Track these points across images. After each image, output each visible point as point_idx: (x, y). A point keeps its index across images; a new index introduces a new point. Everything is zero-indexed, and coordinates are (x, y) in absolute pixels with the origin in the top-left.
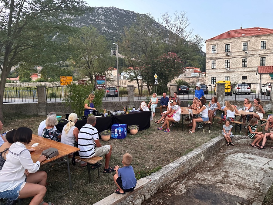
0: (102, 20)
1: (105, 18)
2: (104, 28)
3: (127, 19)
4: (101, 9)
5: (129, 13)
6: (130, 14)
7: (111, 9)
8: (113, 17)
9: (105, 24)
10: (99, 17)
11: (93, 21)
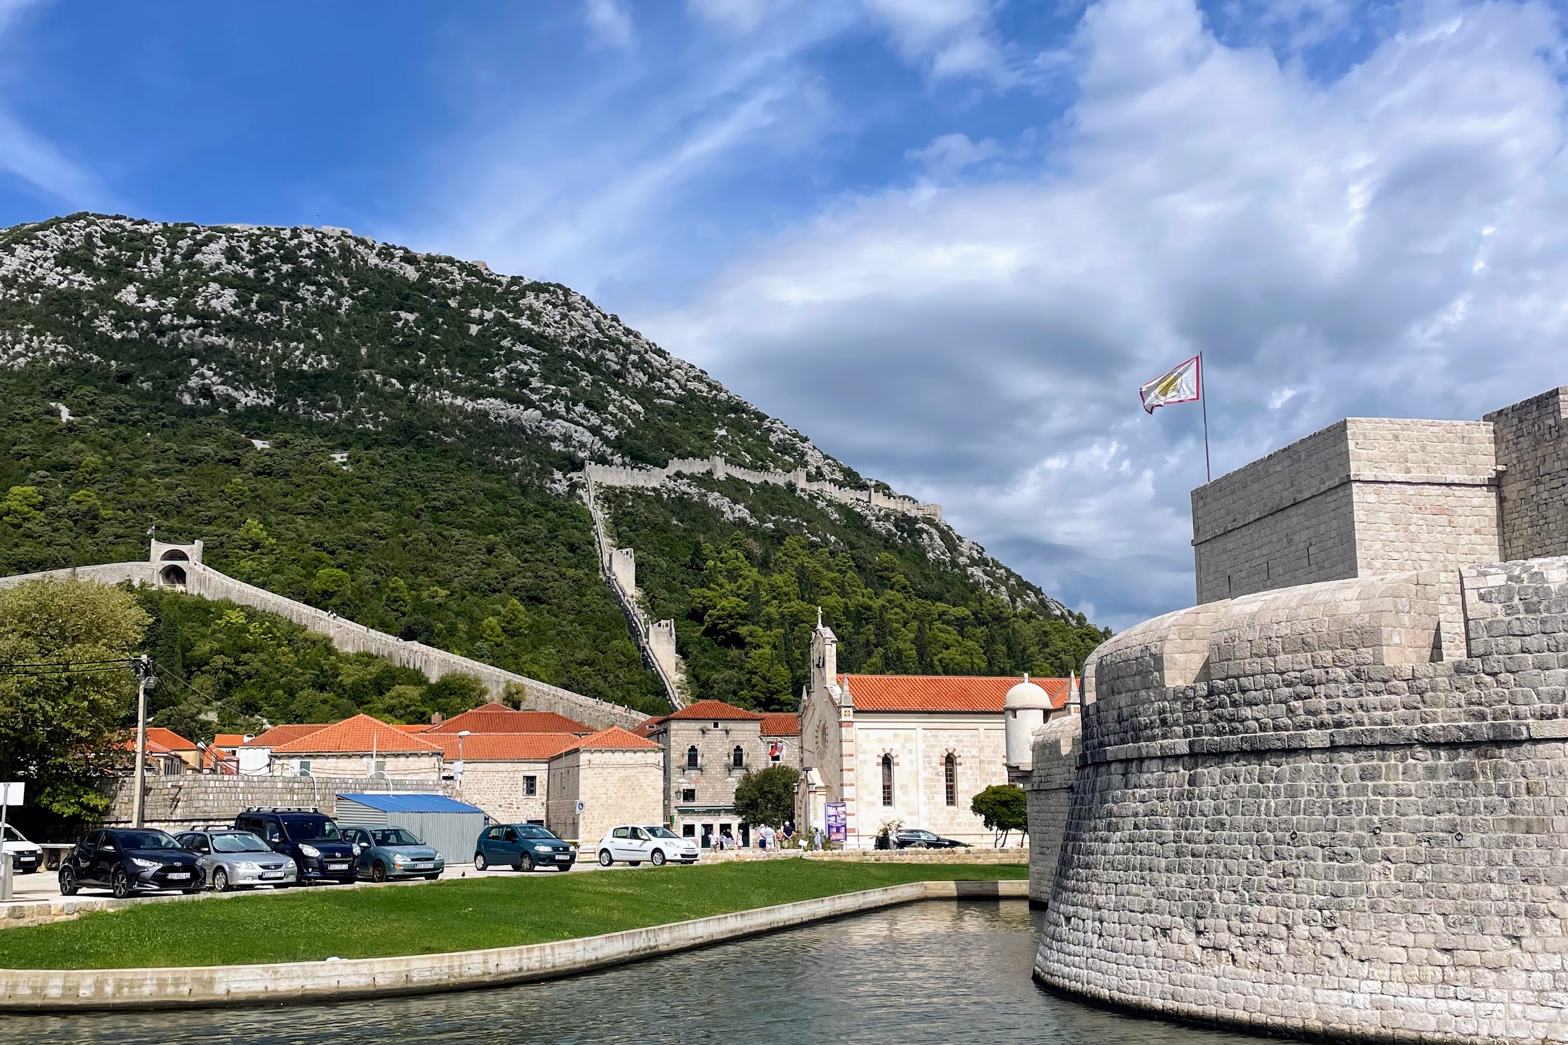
0: (205, 318)
1: (235, 306)
2: (203, 377)
3: (411, 317)
4: (223, 243)
5: (443, 273)
6: (453, 282)
7: (309, 245)
8: (303, 300)
9: (222, 349)
10: (192, 295)
11: (137, 322)
